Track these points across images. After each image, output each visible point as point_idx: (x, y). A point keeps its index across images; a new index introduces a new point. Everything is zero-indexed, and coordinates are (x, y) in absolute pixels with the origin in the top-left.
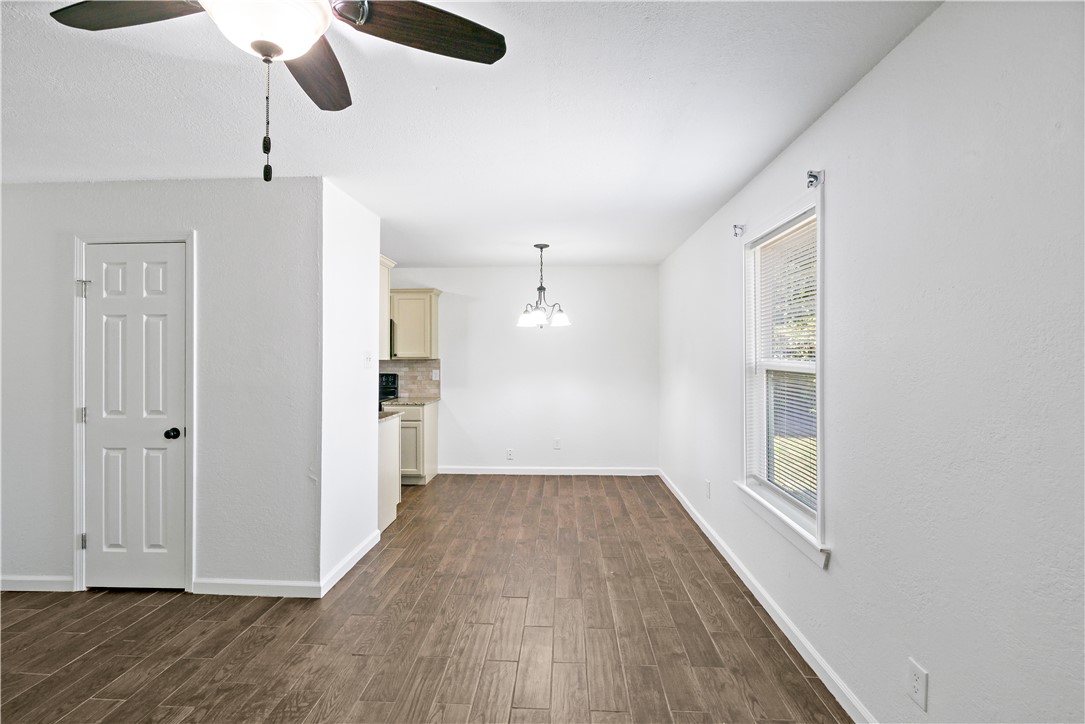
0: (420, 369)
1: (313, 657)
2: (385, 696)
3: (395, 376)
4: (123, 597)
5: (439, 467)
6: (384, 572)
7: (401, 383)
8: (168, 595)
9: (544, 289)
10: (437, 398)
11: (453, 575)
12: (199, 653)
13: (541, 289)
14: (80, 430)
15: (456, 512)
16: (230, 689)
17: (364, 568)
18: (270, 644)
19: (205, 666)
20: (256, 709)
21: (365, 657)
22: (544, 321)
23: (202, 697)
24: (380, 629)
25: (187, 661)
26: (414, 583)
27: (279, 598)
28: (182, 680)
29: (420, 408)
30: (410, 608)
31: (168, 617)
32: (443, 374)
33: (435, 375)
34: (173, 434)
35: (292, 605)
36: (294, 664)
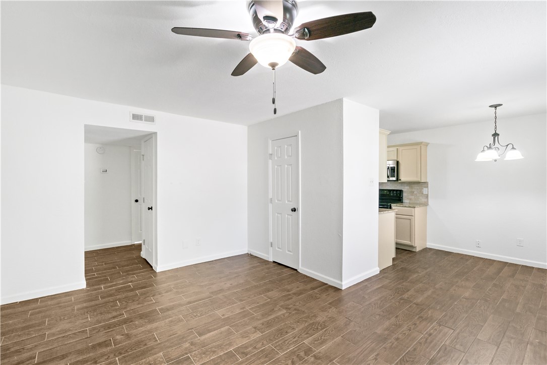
0: (416, 187)
1: (330, 311)
2: (352, 340)
3: (401, 191)
4: (281, 267)
5: (427, 244)
6: (375, 288)
7: (405, 195)
8: (292, 270)
9: (498, 135)
10: (426, 204)
11: (411, 302)
12: (294, 294)
13: (496, 135)
14: (270, 205)
15: (428, 270)
16: (298, 310)
17: (366, 283)
18: (318, 300)
19: (295, 298)
20: (303, 321)
21: (350, 321)
22: (497, 157)
23: (290, 309)
24: (362, 312)
25: (290, 295)
26: (387, 298)
27: (327, 284)
28: (286, 300)
29: (413, 209)
30: (380, 309)
31: (290, 278)
32: (430, 191)
33: (425, 191)
34: (294, 210)
35: (330, 288)
36: (322, 311)
